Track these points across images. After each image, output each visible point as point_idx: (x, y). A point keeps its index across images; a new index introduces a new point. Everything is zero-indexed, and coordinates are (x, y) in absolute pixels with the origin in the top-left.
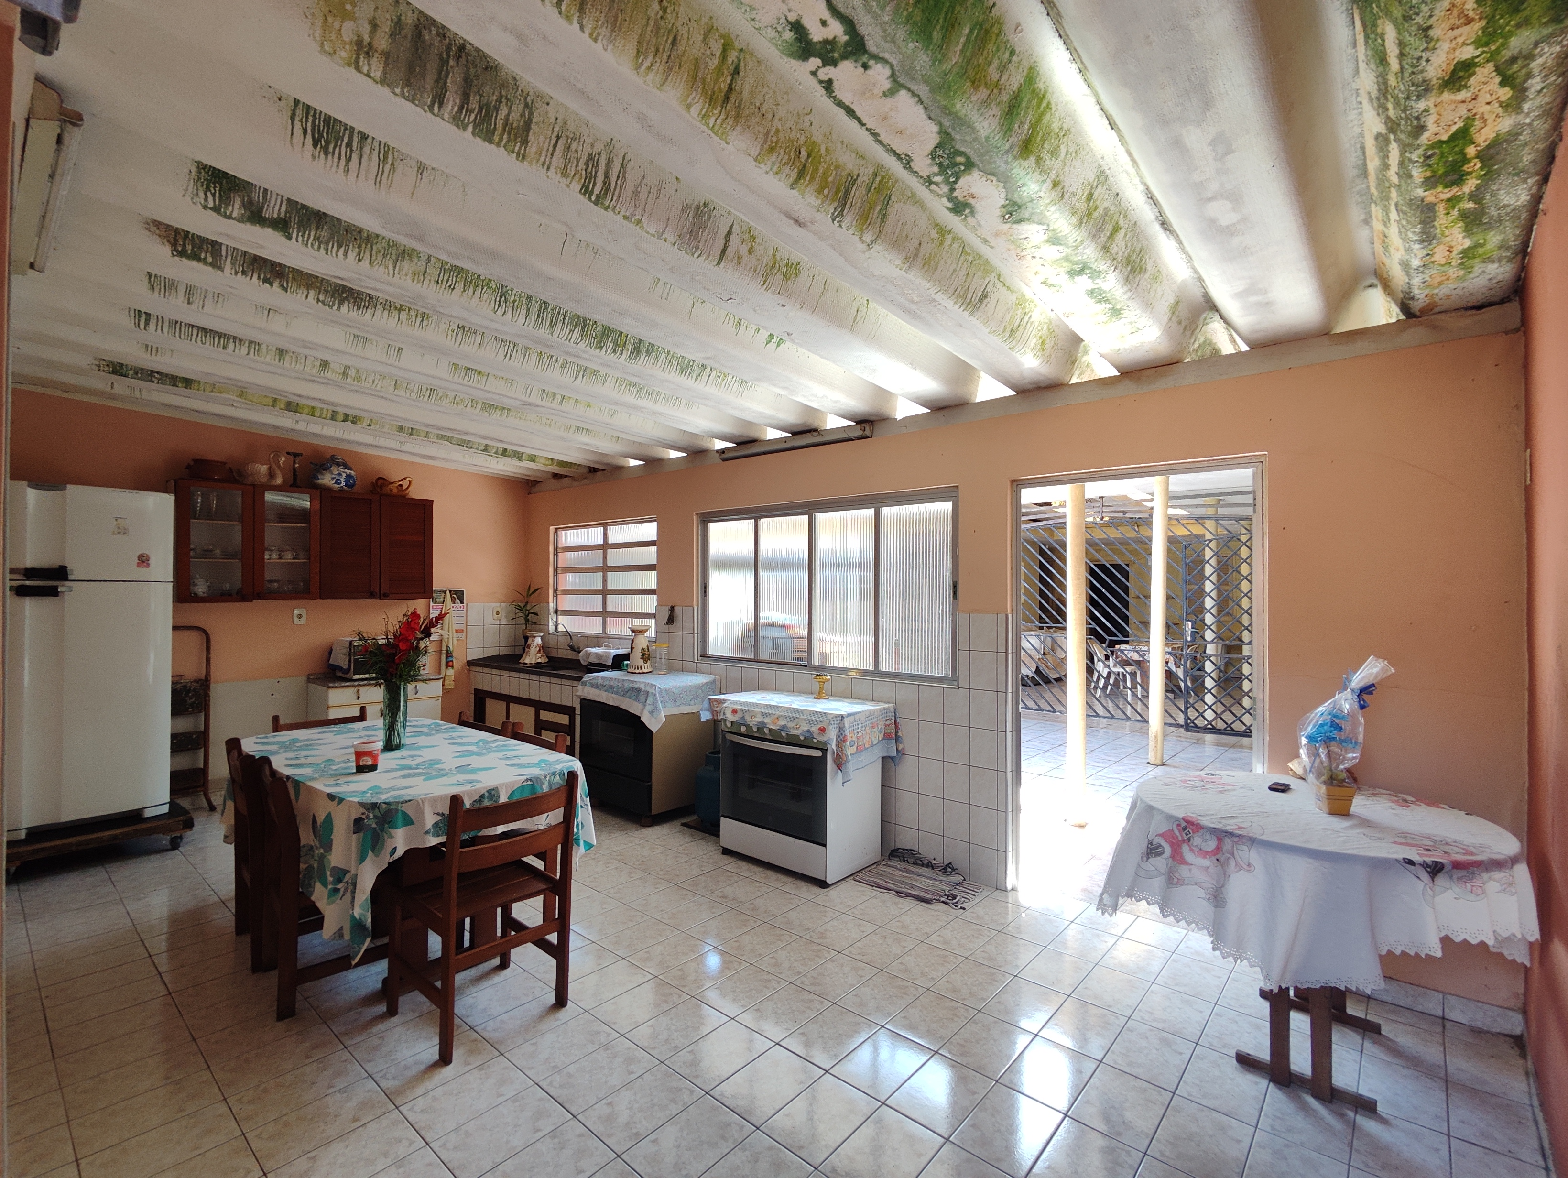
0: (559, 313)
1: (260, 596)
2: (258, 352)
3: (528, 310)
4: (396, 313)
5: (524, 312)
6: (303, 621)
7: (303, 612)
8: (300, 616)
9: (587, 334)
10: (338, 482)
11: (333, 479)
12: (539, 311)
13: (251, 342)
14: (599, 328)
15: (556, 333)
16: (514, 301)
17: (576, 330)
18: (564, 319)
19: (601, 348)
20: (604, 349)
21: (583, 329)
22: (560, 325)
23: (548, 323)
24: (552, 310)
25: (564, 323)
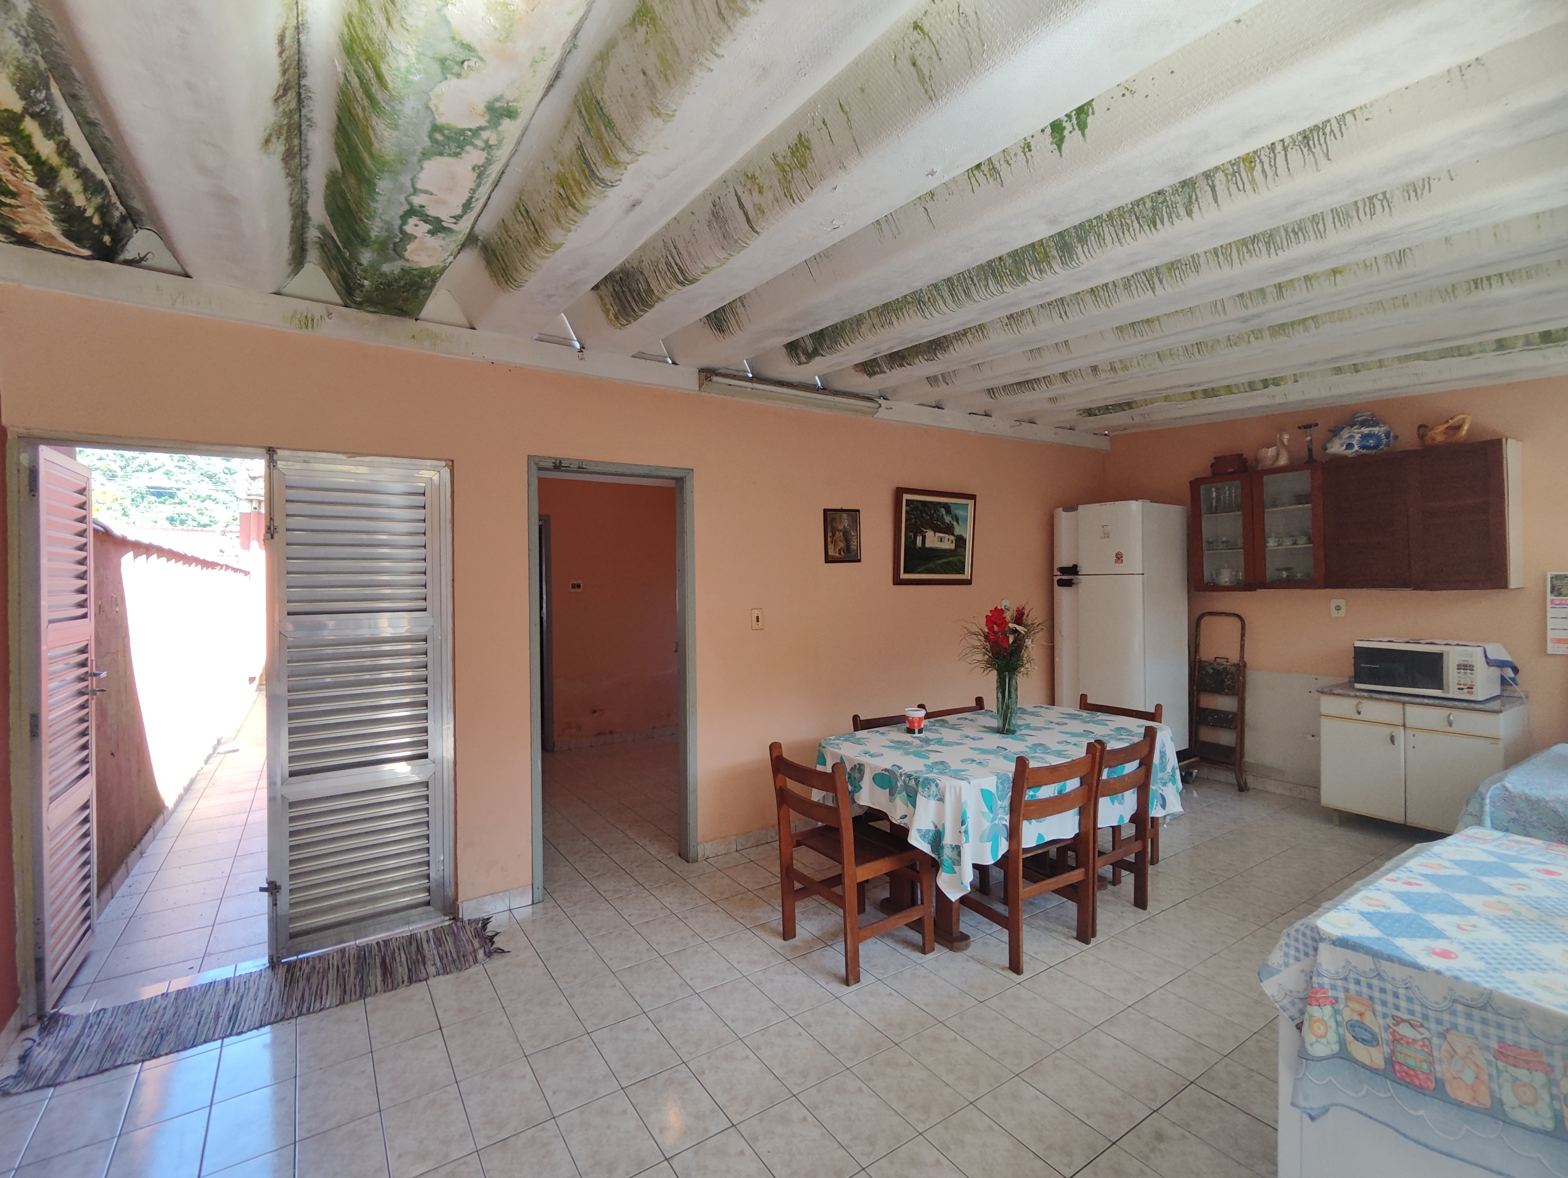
0: (965, 278)
1: (1264, 585)
2: (1050, 382)
3: (942, 297)
4: (964, 338)
5: (941, 302)
6: (1342, 613)
7: (1341, 602)
8: (1338, 608)
9: (1001, 277)
10: (1350, 446)
11: (1342, 445)
12: (950, 291)
13: (1044, 378)
14: (1009, 261)
15: (976, 297)
16: (929, 298)
17: (990, 281)
18: (972, 281)
19: (1026, 279)
20: (1029, 277)
21: (994, 275)
22: (973, 289)
23: (963, 294)
24: (958, 281)
25: (975, 285)
